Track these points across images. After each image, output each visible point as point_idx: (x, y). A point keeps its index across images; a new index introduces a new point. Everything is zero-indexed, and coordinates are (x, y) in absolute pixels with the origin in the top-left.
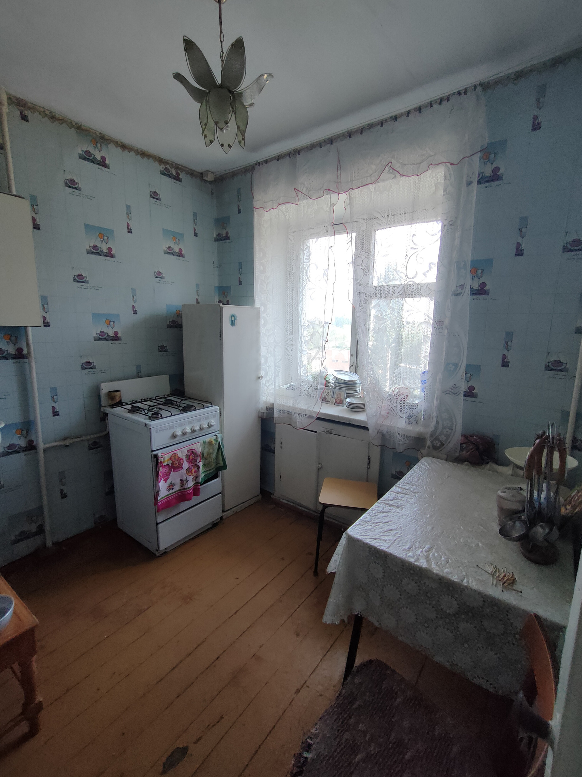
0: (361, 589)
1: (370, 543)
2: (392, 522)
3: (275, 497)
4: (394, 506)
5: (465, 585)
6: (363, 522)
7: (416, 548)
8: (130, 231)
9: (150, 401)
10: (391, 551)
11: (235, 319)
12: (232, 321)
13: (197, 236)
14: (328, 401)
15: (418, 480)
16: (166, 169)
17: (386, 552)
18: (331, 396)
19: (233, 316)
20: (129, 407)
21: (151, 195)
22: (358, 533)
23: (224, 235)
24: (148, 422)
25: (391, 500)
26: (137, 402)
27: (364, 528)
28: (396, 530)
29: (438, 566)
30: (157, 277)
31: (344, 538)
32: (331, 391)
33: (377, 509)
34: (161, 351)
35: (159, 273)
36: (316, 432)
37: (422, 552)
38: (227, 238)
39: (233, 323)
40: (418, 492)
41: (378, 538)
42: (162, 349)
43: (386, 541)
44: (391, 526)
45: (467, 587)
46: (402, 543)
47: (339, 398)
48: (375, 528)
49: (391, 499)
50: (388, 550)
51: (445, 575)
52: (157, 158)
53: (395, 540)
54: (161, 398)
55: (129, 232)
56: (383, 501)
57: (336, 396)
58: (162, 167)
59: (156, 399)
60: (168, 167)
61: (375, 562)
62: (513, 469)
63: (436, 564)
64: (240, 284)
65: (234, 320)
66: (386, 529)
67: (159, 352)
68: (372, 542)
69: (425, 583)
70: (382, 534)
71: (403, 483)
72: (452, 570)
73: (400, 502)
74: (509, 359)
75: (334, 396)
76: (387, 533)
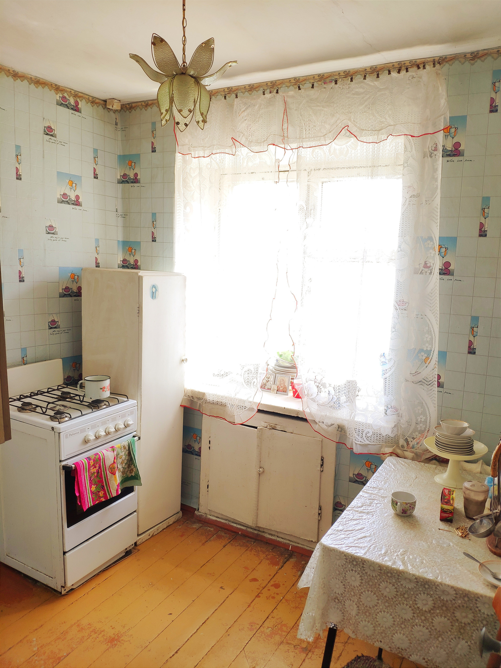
0: (337, 601)
1: (346, 551)
2: (364, 529)
3: (200, 513)
4: (364, 512)
5: (440, 581)
6: (335, 531)
7: (391, 552)
8: (19, 177)
9: (41, 394)
10: (368, 557)
11: (156, 290)
12: (153, 293)
13: (97, 178)
14: (268, 389)
15: (385, 483)
16: (64, 98)
17: (363, 558)
18: (271, 382)
19: (154, 286)
20: (19, 404)
21: (45, 131)
22: (332, 543)
23: (132, 176)
24: (55, 424)
25: (360, 507)
26: (27, 397)
27: (338, 537)
28: (370, 537)
29: (414, 567)
30: (49, 233)
31: (318, 549)
32: (272, 376)
33: (347, 517)
34: (51, 328)
35: (51, 227)
36: (256, 428)
37: (397, 555)
38: (136, 180)
39: (153, 295)
40: (386, 497)
41: (353, 545)
42: (53, 325)
43: (361, 548)
44: (364, 533)
45: (441, 584)
46: (377, 549)
47: (282, 385)
48: (348, 536)
49: (360, 505)
50: (365, 556)
51: (420, 575)
52: (54, 86)
53: (370, 546)
54: (54, 390)
55: (17, 178)
56: (352, 508)
57: (278, 383)
58: (58, 97)
59: (48, 392)
60: (65, 95)
61: (352, 570)
62: (482, 466)
63: (412, 565)
64: (154, 240)
65: (156, 292)
66: (359, 536)
67: (49, 329)
68: (348, 550)
69: (402, 585)
70: (356, 542)
71: (369, 488)
72: (427, 569)
73: (370, 508)
74: (475, 345)
75: (276, 383)
76: (362, 541)
